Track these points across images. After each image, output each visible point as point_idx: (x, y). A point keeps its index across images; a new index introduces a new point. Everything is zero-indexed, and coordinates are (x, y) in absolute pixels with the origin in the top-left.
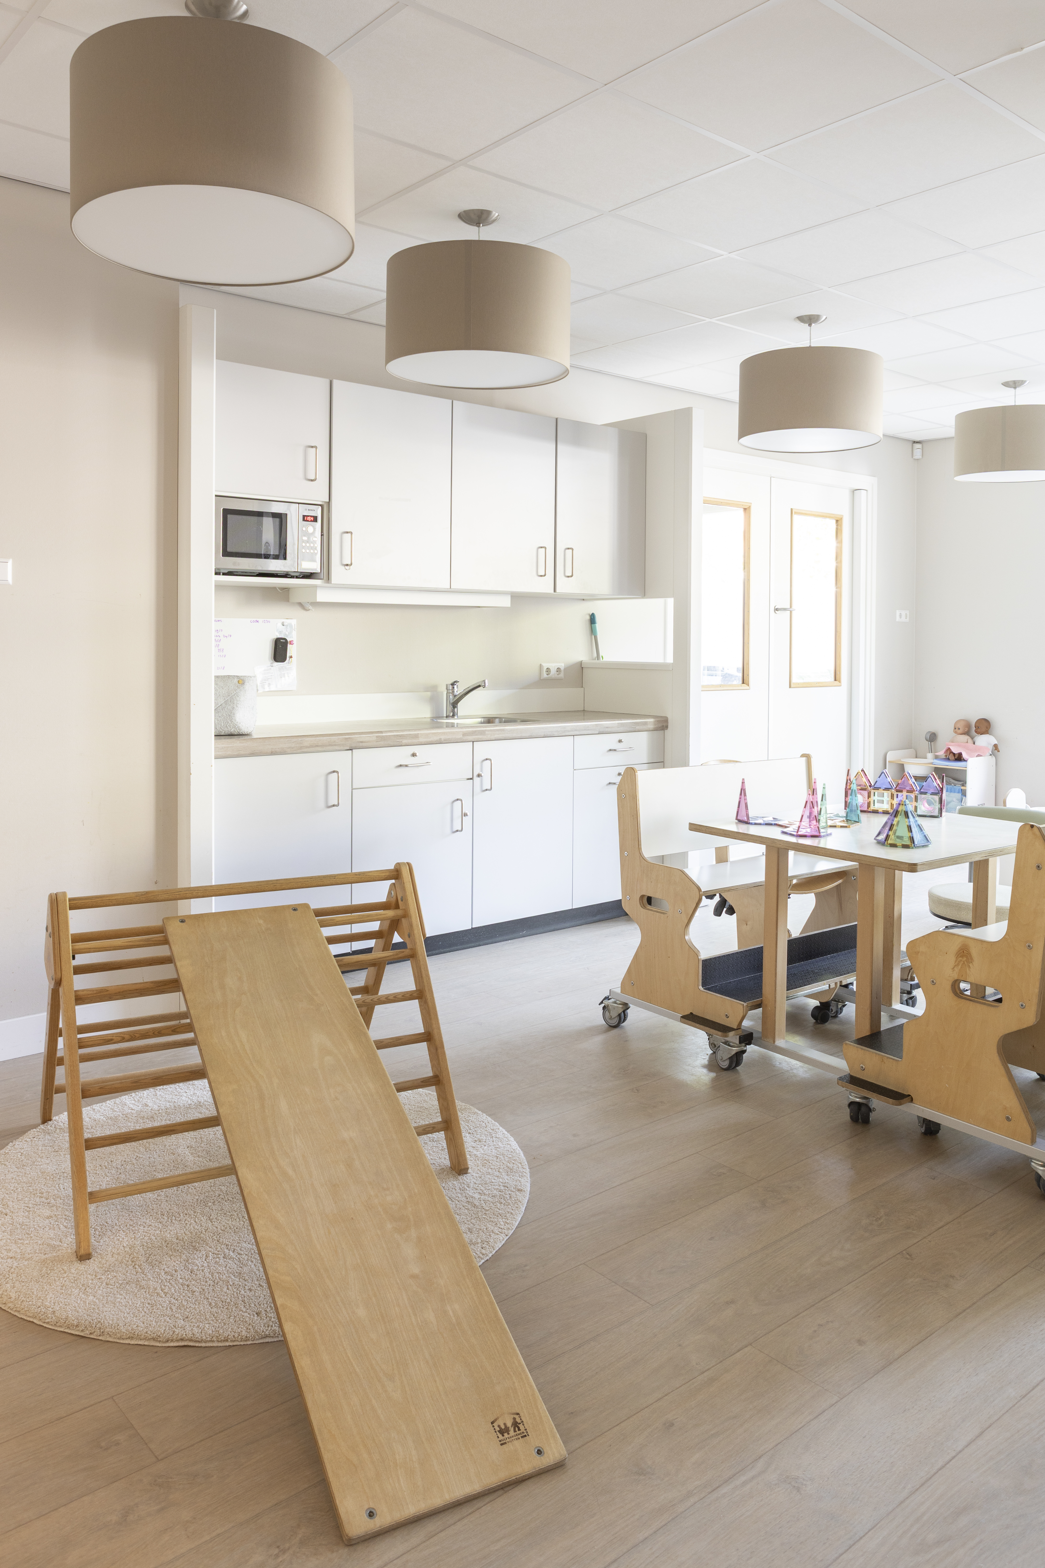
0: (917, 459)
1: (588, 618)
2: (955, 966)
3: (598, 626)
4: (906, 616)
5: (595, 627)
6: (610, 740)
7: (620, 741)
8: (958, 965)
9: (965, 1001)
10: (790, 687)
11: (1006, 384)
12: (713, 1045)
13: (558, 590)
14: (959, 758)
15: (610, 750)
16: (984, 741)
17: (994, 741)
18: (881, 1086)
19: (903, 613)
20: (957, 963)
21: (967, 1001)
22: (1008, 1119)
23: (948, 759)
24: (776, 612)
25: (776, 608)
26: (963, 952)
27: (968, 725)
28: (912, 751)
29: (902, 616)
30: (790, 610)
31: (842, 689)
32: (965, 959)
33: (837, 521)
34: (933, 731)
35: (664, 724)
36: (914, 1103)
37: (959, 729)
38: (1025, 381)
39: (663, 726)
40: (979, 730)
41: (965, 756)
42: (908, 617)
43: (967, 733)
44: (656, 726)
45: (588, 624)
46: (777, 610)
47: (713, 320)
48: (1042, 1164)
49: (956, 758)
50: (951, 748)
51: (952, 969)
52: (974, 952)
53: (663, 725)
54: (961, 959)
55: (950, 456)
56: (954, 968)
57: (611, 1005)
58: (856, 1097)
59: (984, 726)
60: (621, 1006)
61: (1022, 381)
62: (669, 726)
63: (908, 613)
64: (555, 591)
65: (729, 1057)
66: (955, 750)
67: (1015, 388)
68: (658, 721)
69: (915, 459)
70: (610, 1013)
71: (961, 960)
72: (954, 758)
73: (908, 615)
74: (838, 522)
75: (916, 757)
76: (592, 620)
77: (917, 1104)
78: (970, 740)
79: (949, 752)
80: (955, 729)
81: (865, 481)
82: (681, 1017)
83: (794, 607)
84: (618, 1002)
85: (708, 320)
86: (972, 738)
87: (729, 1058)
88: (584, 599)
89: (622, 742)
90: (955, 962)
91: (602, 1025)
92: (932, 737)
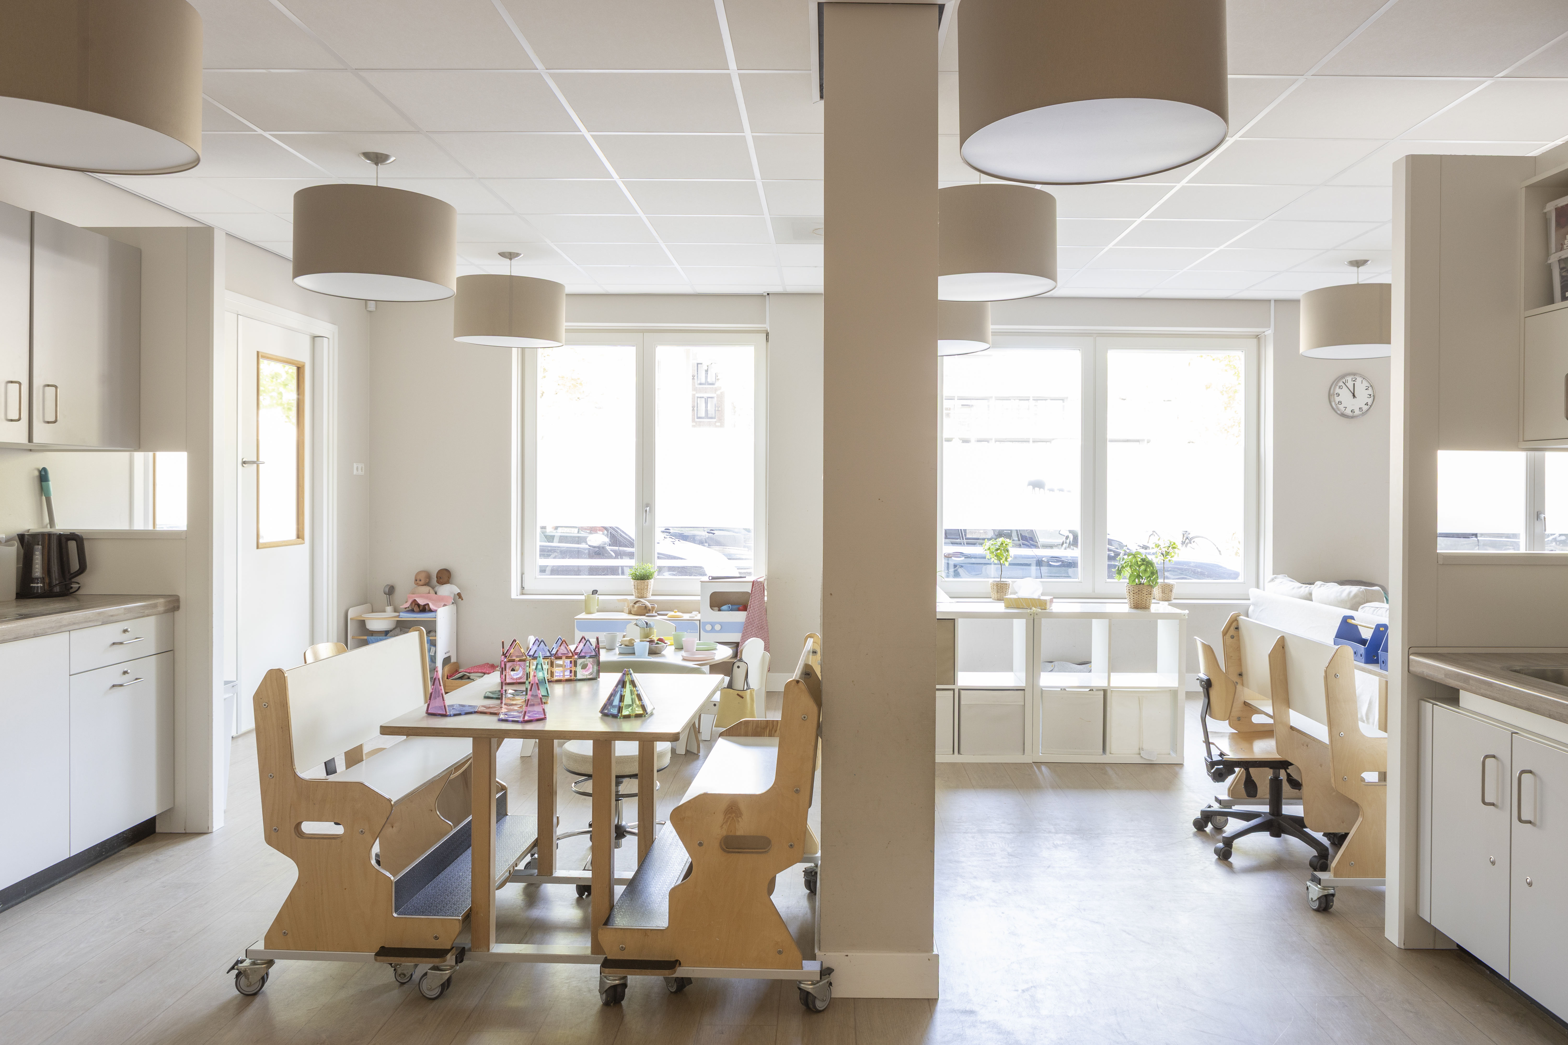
0: (370, 311)
1: (37, 473)
2: (723, 824)
3: (52, 484)
4: (362, 469)
5: (48, 486)
6: (113, 632)
7: (125, 631)
8: (727, 822)
9: (735, 854)
10: (258, 548)
11: (502, 254)
12: (402, 976)
13: (36, 440)
14: (424, 609)
15: (114, 644)
16: (446, 590)
17: (457, 590)
18: (646, 960)
19: (360, 465)
20: (726, 820)
21: (737, 854)
22: (780, 952)
23: (412, 611)
24: (244, 465)
25: (244, 460)
26: (732, 808)
27: (429, 576)
28: (368, 606)
29: (358, 469)
30: (257, 463)
31: (306, 547)
32: (734, 815)
33: (298, 369)
34: (390, 583)
35: (176, 605)
36: (683, 967)
37: (420, 580)
38: (520, 254)
39: (174, 607)
40: (441, 580)
41: (432, 607)
42: (363, 470)
43: (427, 584)
44: (166, 608)
45: (36, 483)
46: (244, 463)
47: (267, 134)
48: (810, 983)
49: (421, 609)
50: (417, 600)
51: (721, 827)
52: (743, 807)
53: (174, 605)
54: (729, 815)
55: (448, 316)
56: (722, 825)
57: (250, 969)
58: (616, 980)
59: (445, 576)
60: (264, 966)
61: (518, 253)
62: (181, 607)
63: (363, 466)
64: (30, 439)
65: (441, 983)
66: (422, 602)
67: (511, 259)
68: (169, 602)
69: (368, 311)
70: (248, 979)
71: (730, 817)
72: (418, 609)
73: (363, 468)
74: (300, 370)
75: (373, 612)
76: (43, 477)
77: (686, 967)
78: (432, 591)
79: (414, 604)
80: (416, 580)
81: (325, 328)
82: (376, 955)
83: (261, 459)
84: (259, 962)
85: (260, 131)
86: (433, 588)
87: (441, 985)
88: (31, 450)
89: (128, 632)
90: (724, 820)
91: (236, 997)
92: (391, 591)
